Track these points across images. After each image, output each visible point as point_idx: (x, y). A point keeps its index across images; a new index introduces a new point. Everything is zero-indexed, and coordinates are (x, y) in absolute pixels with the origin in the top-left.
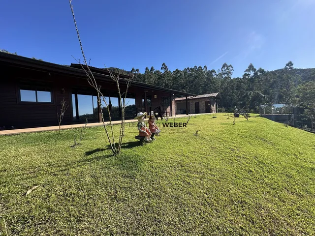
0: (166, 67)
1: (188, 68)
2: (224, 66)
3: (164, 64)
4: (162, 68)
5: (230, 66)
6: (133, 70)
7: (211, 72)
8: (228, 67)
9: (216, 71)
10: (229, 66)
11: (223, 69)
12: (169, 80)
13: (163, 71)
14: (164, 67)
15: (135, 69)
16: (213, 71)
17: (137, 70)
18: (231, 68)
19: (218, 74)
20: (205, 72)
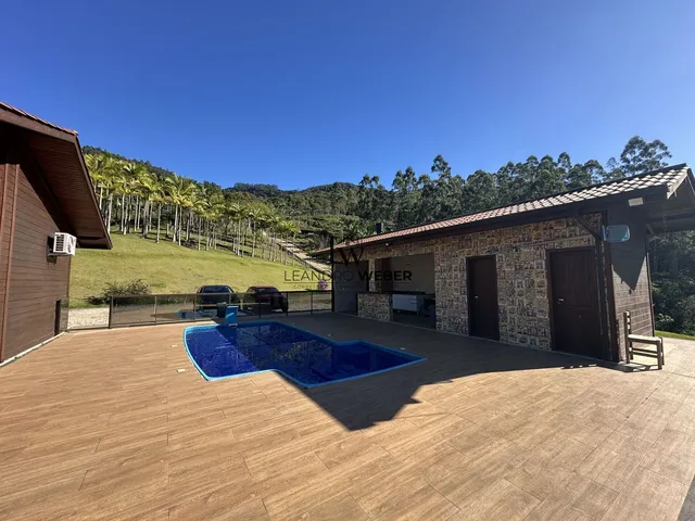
0: (446, 164)
1: (510, 165)
2: (631, 146)
3: (438, 159)
4: (433, 168)
5: (657, 143)
6: (366, 179)
7: (584, 168)
8: (646, 149)
9: (603, 163)
10: (652, 145)
11: (628, 156)
12: (452, 196)
13: (435, 176)
14: (440, 164)
15: (371, 177)
16: (592, 165)
17: (375, 179)
18: (659, 151)
19: (608, 170)
20: (562, 171)
